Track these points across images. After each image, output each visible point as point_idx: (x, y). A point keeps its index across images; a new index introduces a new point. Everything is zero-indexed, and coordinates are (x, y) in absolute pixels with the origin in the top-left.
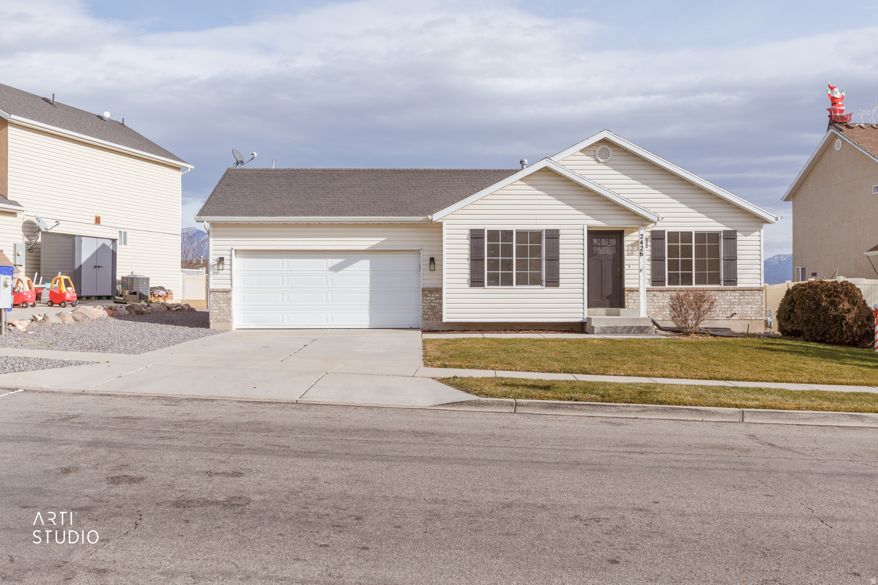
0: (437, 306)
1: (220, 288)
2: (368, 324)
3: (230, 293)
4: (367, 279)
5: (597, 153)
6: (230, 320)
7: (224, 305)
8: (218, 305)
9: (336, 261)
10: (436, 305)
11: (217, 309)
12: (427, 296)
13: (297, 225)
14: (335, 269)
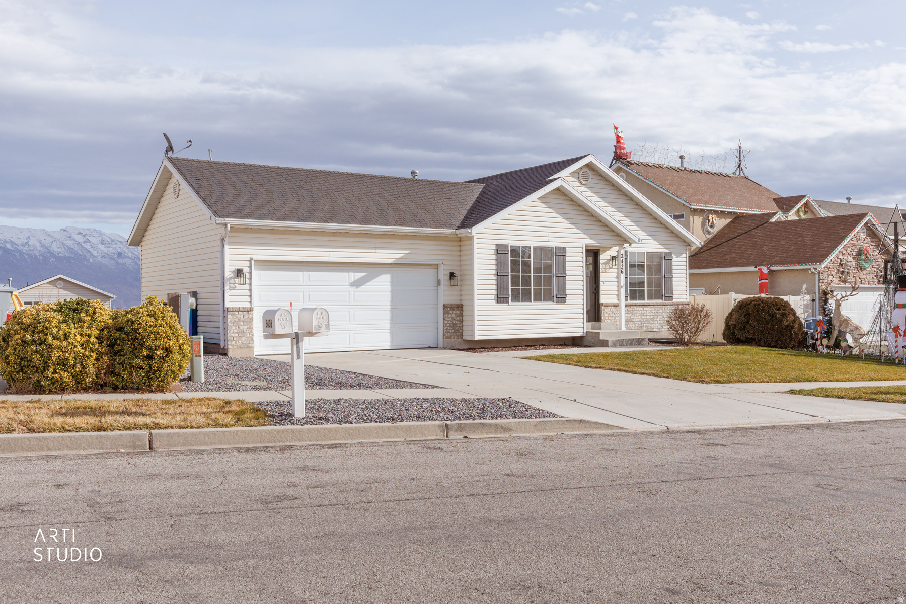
0: (457, 324)
1: (240, 306)
2: (389, 344)
3: (251, 312)
4: (387, 295)
5: (581, 175)
6: (252, 345)
7: (245, 327)
8: (237, 328)
9: (359, 275)
10: (456, 322)
11: (236, 333)
12: (449, 313)
13: (324, 233)
14: (357, 284)
